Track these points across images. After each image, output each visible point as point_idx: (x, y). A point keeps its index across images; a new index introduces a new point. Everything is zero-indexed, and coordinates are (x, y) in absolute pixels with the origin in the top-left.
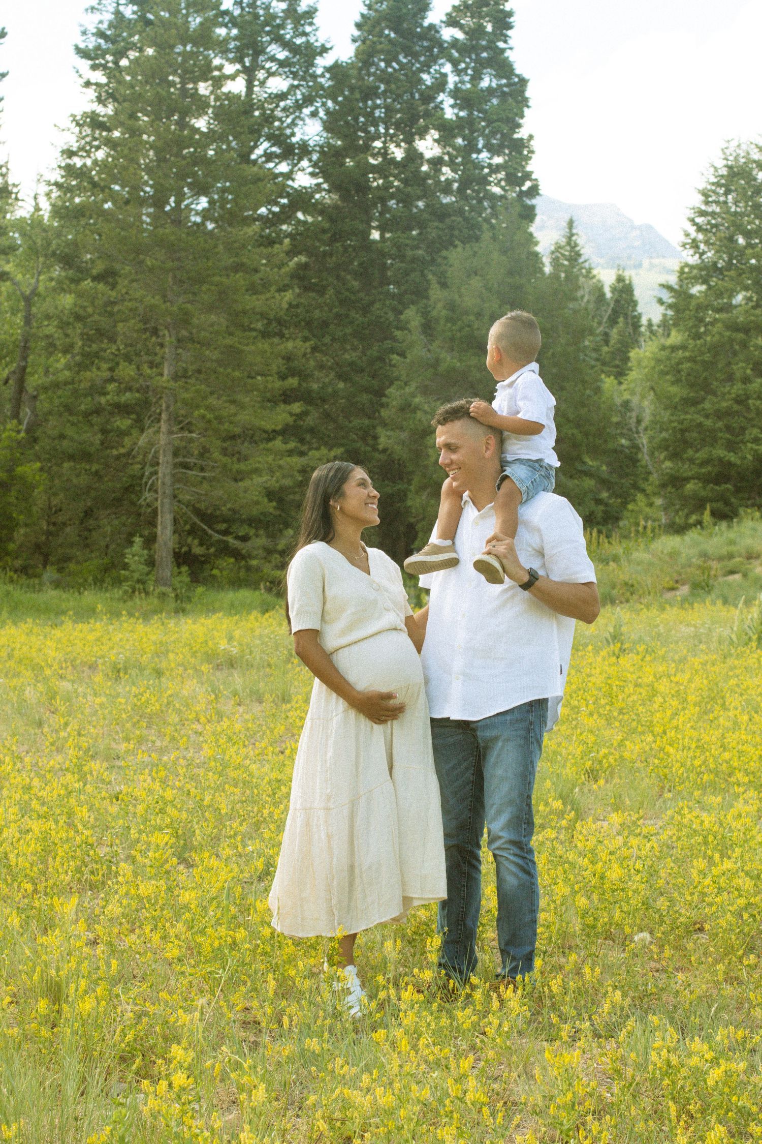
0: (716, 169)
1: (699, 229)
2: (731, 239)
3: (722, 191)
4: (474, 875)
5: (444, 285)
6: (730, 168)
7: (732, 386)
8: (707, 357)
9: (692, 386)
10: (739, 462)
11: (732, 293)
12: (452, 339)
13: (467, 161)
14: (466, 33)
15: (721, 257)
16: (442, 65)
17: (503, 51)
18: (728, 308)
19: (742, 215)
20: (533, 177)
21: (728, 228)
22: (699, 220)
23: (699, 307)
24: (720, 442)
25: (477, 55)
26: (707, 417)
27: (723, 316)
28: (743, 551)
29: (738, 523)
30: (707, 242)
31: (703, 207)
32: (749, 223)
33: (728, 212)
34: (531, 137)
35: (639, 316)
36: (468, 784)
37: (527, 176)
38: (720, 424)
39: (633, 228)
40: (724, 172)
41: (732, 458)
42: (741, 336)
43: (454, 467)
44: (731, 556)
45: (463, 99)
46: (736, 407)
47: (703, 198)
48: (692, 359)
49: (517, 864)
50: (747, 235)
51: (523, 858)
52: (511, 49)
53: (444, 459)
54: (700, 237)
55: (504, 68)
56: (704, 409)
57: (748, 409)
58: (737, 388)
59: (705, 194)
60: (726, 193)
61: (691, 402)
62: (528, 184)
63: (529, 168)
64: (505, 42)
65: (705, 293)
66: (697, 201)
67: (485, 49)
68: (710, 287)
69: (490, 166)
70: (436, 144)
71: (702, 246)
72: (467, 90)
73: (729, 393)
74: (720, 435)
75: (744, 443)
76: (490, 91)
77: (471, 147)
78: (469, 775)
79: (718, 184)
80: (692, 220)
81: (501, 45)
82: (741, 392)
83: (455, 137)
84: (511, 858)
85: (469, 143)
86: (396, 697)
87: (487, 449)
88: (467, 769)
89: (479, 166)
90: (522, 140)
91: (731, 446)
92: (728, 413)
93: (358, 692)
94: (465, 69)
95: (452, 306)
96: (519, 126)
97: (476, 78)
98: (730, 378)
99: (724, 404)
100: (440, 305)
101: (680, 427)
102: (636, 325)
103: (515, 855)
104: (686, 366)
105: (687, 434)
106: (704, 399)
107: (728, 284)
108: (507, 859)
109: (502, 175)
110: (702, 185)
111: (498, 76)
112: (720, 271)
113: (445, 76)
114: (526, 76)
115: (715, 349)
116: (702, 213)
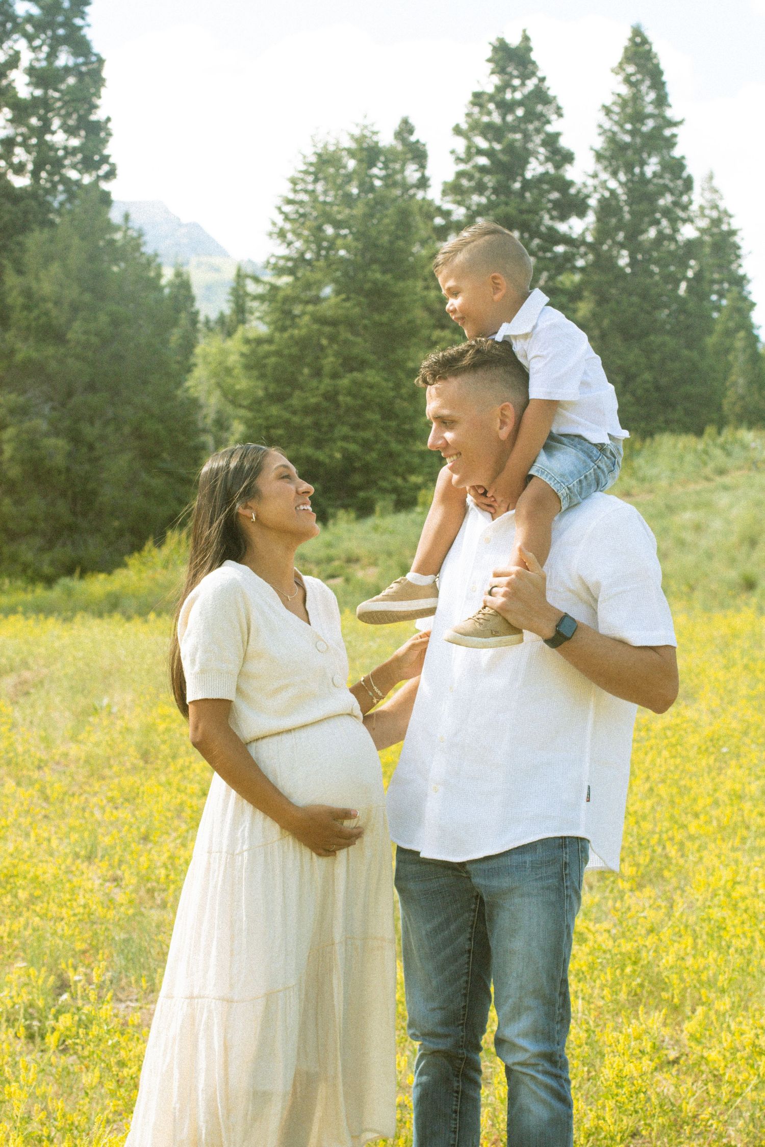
0: (305, 157)
1: (287, 218)
2: (320, 229)
3: (310, 178)
4: (471, 1093)
5: (20, 272)
6: (319, 155)
7: (320, 382)
8: (294, 350)
9: (277, 381)
10: (327, 461)
11: (320, 284)
12: (28, 328)
13: (42, 143)
14: (42, 8)
15: (308, 248)
16: (16, 41)
17: (80, 28)
18: (317, 300)
19: (331, 204)
20: (111, 160)
21: (316, 218)
22: (288, 209)
23: (286, 300)
24: (308, 439)
25: (54, 31)
26: (294, 413)
27: (310, 308)
28: (343, 556)
29: (334, 524)
30: (294, 232)
31: (291, 196)
32: (339, 213)
33: (315, 200)
34: (108, 120)
35: (197, 313)
36: (462, 955)
37: (105, 159)
38: (308, 421)
39: (180, 225)
40: (314, 159)
41: (321, 456)
42: (327, 329)
43: (451, 452)
44: (330, 560)
45: (39, 77)
46: (325, 404)
47: (291, 186)
48: (278, 353)
49: (547, 1087)
50: (337, 225)
51: (557, 1077)
52: (89, 26)
53: (437, 438)
54: (288, 226)
55: (81, 46)
56: (291, 406)
57: (338, 406)
58: (326, 384)
59: (294, 182)
60: (316, 180)
61: (278, 398)
62: (105, 168)
63: (106, 152)
64: (83, 18)
65: (293, 286)
66: (286, 190)
67: (62, 25)
68: (297, 279)
69: (65, 148)
70: (9, 124)
71: (290, 236)
72: (42, 69)
73: (317, 388)
74: (309, 432)
75: (334, 441)
76: (67, 70)
77: (46, 128)
78: (463, 942)
79: (306, 172)
80: (279, 209)
81: (78, 22)
82: (329, 388)
83: (29, 116)
84: (540, 1077)
85: (44, 124)
86: (355, 816)
87: (503, 423)
88: (460, 930)
89: (52, 148)
90: (98, 122)
91: (318, 444)
92: (316, 409)
93: (297, 808)
94: (40, 47)
95: (28, 293)
96: (96, 107)
97: (52, 55)
98: (317, 373)
99: (313, 400)
100: (15, 293)
101: (264, 424)
102: (194, 321)
103: (545, 1073)
104: (273, 360)
105: (273, 431)
106: (290, 395)
107: (318, 276)
108: (533, 1078)
109: (79, 156)
110: (292, 173)
111: (76, 54)
112: (309, 263)
113: (17, 53)
114: (103, 56)
115: (303, 343)
116: (290, 202)
